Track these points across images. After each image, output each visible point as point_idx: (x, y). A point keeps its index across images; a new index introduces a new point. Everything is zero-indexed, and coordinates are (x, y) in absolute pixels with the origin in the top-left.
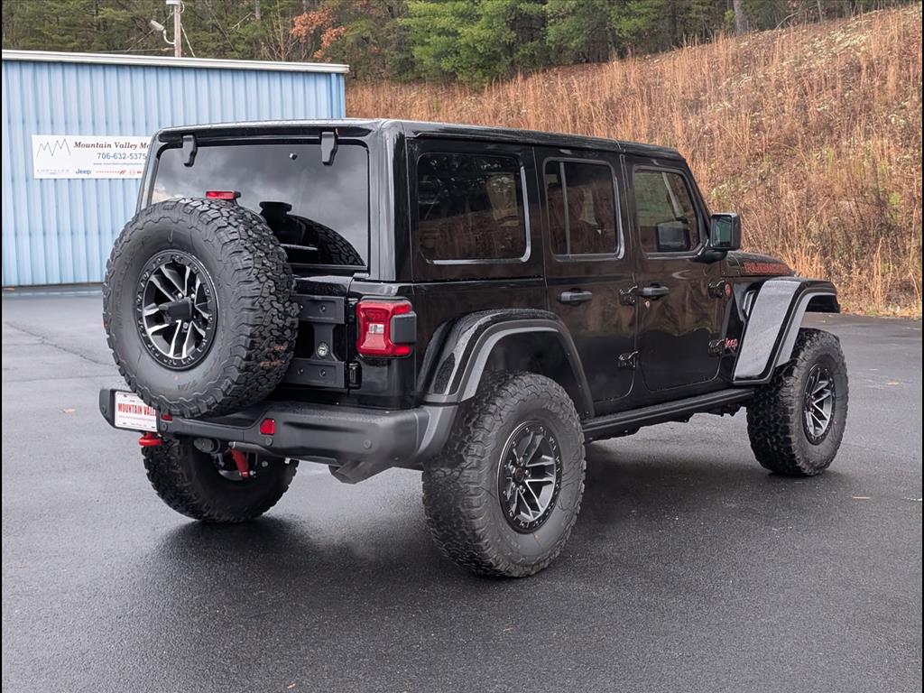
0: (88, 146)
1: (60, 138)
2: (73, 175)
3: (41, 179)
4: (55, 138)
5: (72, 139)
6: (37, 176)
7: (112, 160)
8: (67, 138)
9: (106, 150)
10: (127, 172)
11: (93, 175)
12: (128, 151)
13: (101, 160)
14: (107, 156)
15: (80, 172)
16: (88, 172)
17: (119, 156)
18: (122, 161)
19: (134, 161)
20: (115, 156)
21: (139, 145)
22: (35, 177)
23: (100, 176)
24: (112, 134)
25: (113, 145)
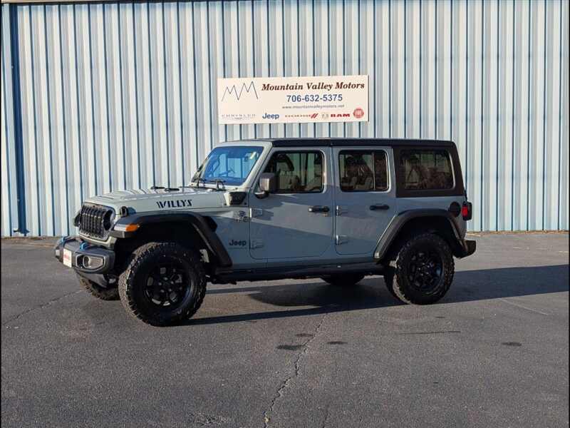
0: (277, 88)
1: (248, 81)
2: (259, 120)
3: (226, 125)
4: (243, 80)
5: (259, 82)
6: (222, 122)
7: (303, 103)
8: (255, 80)
9: (296, 93)
10: (320, 116)
11: (281, 121)
12: (321, 92)
13: (291, 104)
14: (298, 99)
15: (267, 116)
16: (276, 117)
17: (310, 98)
18: (315, 103)
19: (328, 103)
20: (306, 99)
21: (335, 85)
22: (220, 123)
23: (288, 121)
24: (305, 75)
25: (305, 86)
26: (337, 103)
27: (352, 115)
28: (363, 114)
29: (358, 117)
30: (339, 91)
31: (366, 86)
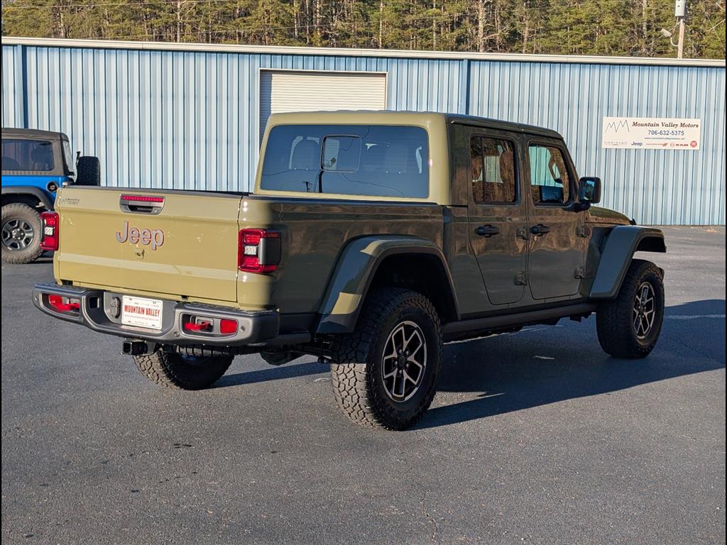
0: (642, 125)
1: (623, 119)
2: (629, 146)
3: (606, 149)
4: (620, 119)
5: (631, 120)
6: (604, 146)
7: (659, 136)
8: (627, 119)
9: (654, 129)
10: (669, 145)
11: (644, 147)
12: (671, 129)
13: (651, 136)
14: (655, 133)
15: (635, 144)
16: (640, 144)
17: (663, 133)
18: (666, 136)
19: (674, 136)
20: (661, 133)
21: (680, 125)
22: (603, 147)
23: (648, 147)
24: (660, 117)
25: (661, 125)
26: (680, 136)
27: (689, 145)
28: (696, 144)
29: (693, 146)
30: (682, 129)
31: (699, 126)
